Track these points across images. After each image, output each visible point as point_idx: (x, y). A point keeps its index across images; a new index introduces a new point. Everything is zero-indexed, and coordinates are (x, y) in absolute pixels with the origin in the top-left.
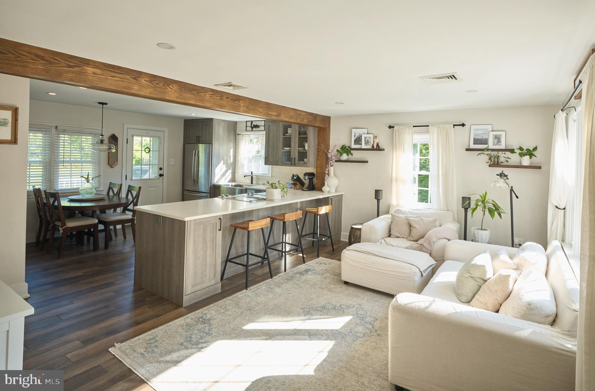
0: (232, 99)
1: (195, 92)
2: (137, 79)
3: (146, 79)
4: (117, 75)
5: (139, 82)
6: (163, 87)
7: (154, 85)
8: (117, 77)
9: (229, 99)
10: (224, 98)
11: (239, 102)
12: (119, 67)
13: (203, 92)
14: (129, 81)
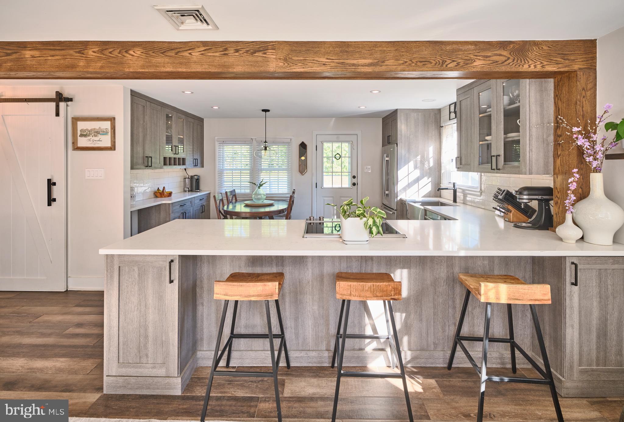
0: (247, 52)
1: (172, 53)
2: (83, 52)
3: (94, 50)
4: (57, 52)
5: (85, 56)
6: (120, 55)
7: (106, 56)
8: (57, 56)
9: (241, 52)
10: (231, 51)
11: (265, 53)
12: (60, 41)
13: (186, 50)
14: (73, 57)
